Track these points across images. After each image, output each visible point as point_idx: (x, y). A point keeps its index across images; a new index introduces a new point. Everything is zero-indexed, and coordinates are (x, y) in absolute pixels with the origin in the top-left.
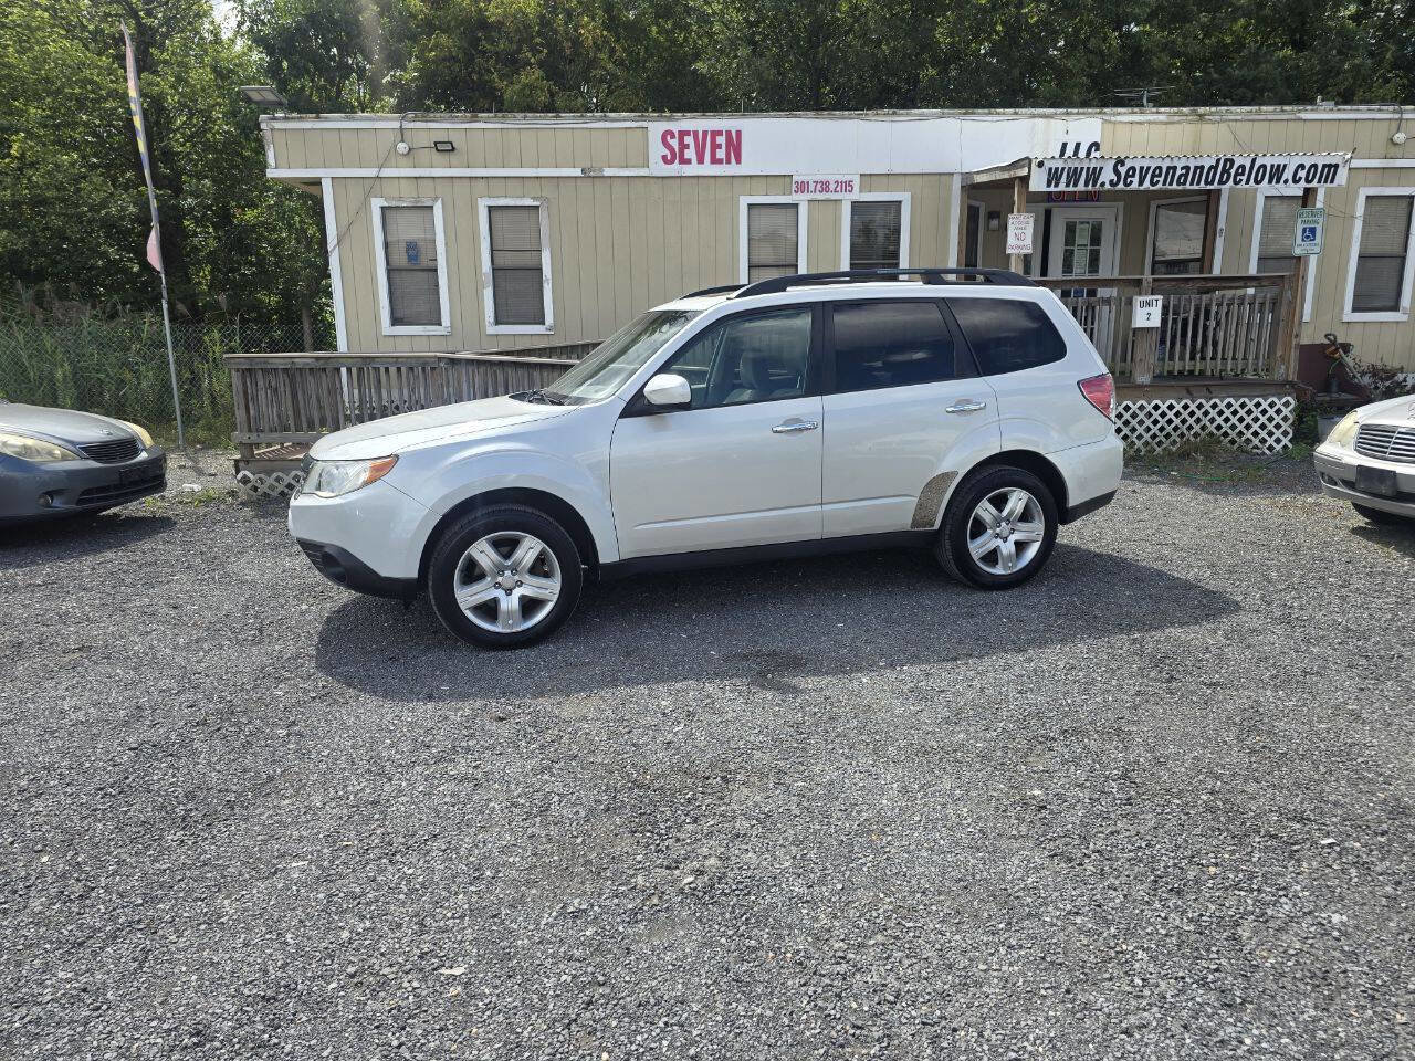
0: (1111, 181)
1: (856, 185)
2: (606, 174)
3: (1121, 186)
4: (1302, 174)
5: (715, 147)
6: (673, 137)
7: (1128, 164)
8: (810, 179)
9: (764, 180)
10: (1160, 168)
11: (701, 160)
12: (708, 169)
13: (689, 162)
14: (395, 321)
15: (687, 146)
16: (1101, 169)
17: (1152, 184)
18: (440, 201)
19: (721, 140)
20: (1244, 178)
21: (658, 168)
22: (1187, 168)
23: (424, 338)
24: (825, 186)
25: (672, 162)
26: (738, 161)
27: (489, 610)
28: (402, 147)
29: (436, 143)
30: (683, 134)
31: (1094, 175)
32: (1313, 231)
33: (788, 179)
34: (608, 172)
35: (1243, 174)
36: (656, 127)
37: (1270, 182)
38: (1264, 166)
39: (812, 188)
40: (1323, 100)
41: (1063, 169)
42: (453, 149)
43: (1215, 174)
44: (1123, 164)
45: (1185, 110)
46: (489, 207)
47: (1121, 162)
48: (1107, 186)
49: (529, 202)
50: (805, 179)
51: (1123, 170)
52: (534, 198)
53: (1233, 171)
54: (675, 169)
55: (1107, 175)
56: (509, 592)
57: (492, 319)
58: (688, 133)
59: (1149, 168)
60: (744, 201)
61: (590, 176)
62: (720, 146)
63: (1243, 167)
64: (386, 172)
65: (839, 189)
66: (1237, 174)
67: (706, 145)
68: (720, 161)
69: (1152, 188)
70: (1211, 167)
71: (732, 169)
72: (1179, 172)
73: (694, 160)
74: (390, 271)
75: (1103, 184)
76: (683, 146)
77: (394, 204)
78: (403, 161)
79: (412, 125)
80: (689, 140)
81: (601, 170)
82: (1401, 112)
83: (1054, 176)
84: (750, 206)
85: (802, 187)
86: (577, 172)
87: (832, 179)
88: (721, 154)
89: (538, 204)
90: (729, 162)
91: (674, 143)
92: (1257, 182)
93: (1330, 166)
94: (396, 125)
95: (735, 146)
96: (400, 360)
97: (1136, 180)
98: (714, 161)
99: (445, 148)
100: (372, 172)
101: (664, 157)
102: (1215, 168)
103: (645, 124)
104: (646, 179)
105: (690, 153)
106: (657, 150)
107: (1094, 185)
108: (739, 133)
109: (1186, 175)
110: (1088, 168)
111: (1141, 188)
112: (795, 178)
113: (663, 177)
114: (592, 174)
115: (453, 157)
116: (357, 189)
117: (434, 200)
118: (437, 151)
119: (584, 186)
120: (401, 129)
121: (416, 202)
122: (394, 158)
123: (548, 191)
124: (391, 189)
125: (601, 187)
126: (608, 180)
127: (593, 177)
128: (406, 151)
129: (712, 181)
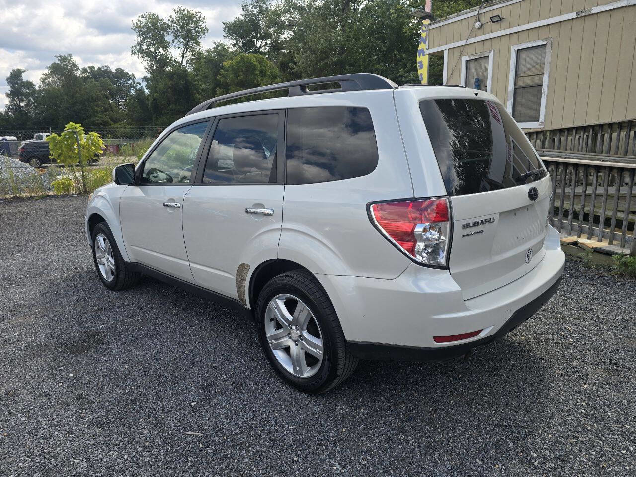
2: (593, 12)
18: (492, 52)
29: (491, 18)
34: (595, 10)
42: (501, 19)
46: (517, 50)
49: (541, 43)
52: (544, 39)
64: (470, 41)
77: (472, 58)
78: (479, 32)
79: (483, 11)
81: (591, 10)
86: (573, 15)
89: (545, 43)
94: (476, 13)
99: (498, 20)
100: (463, 43)
104: (623, 10)
114: (583, 14)
115: (503, 24)
116: (457, 53)
117: (490, 52)
118: (493, 22)
119: (578, 24)
120: (479, 14)
121: (482, 55)
122: (473, 32)
123: (554, 33)
124: (471, 50)
125: (590, 22)
126: (596, 16)
127: (585, 16)
128: (479, 27)
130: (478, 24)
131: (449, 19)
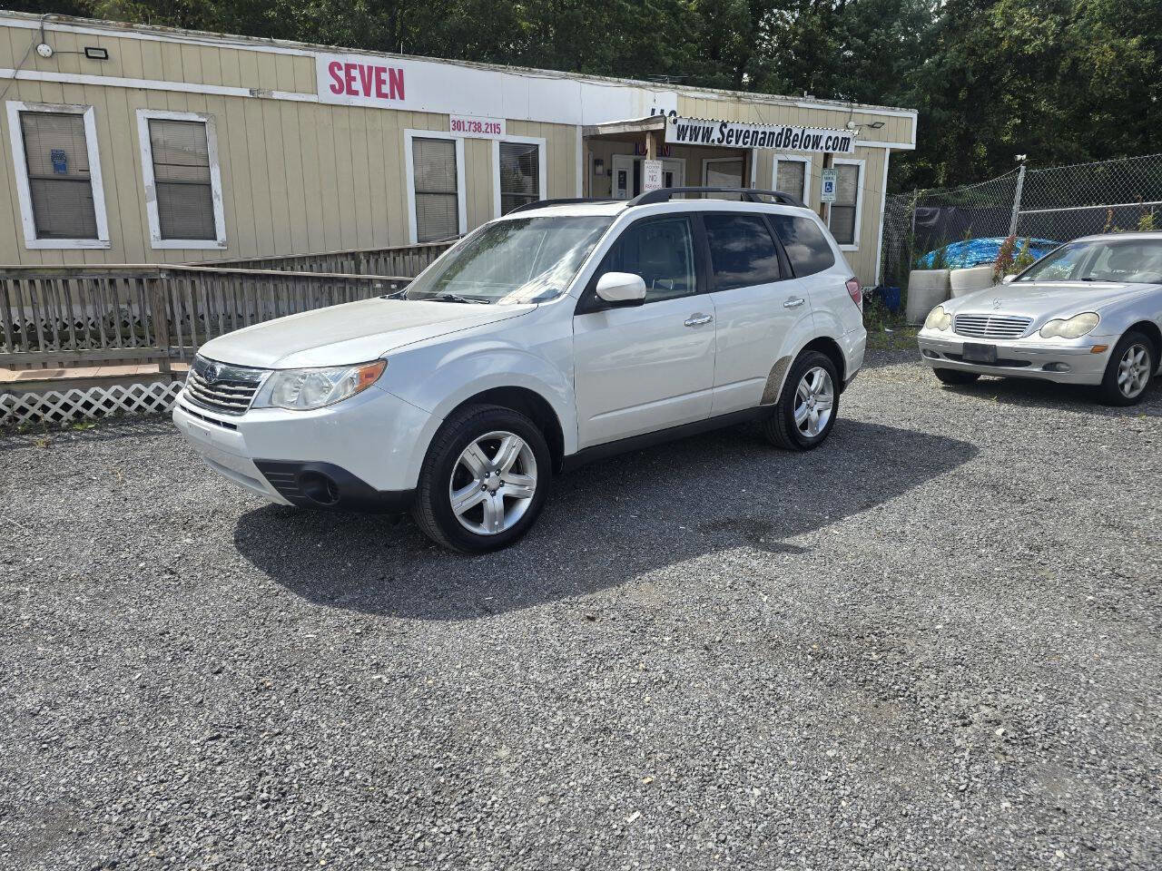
0: (719, 139)
1: (503, 127)
2: (275, 97)
3: (724, 143)
4: (830, 143)
5: (380, 82)
6: (340, 68)
7: (729, 127)
8: (466, 119)
9: (424, 117)
10: (748, 131)
11: (367, 93)
12: (373, 101)
13: (356, 93)
14: (41, 234)
15: (354, 79)
16: (712, 128)
17: (745, 144)
18: (91, 110)
19: (385, 76)
20: (798, 143)
21: (326, 96)
22: (764, 133)
23: (78, 252)
24: (478, 127)
25: (340, 91)
26: (402, 97)
27: (476, 513)
28: (44, 50)
29: (86, 49)
30: (349, 67)
31: (708, 132)
32: (831, 184)
33: (445, 118)
34: (277, 95)
35: (797, 141)
36: (324, 58)
37: (813, 148)
38: (809, 136)
39: (467, 127)
40: (808, 94)
41: (688, 126)
42: (107, 57)
43: (781, 138)
44: (726, 127)
45: (729, 92)
46: (149, 119)
47: (724, 125)
48: (716, 143)
49: (195, 118)
50: (461, 119)
51: (726, 131)
52: (200, 114)
53: (791, 138)
54: (343, 98)
55: (716, 135)
56: (493, 493)
57: (158, 233)
58: (354, 67)
59: (741, 131)
60: (409, 134)
61: (259, 97)
62: (384, 82)
63: (797, 135)
64: (23, 74)
65: (489, 130)
66: (794, 141)
67: (372, 79)
68: (385, 96)
69: (744, 146)
70: (779, 134)
71: (395, 104)
72: (760, 136)
73: (361, 92)
74: (32, 179)
75: (713, 141)
76: (350, 79)
77: (35, 108)
78: (47, 63)
79: (55, 27)
80: (355, 73)
81: (270, 91)
82: (852, 107)
83: (681, 132)
84: (414, 139)
85: (458, 126)
86: (246, 92)
87: (483, 121)
88: (386, 89)
89: (204, 120)
90: (393, 97)
91: (342, 74)
92: (806, 147)
93: (845, 139)
94: (35, 25)
95: (398, 83)
96: (112, 271)
97: (734, 139)
98: (380, 94)
99: (96, 55)
100: (3, 74)
101: (333, 87)
102: (781, 134)
103: (312, 54)
104: (316, 106)
105: (357, 85)
106: (326, 80)
107: (708, 141)
108: (401, 72)
109: (764, 138)
110: (704, 128)
111: (737, 146)
112: (451, 117)
113: (332, 105)
114: (260, 96)
115: (105, 65)
117: (86, 107)
118: (88, 57)
119: (255, 109)
120: (42, 30)
121: (63, 108)
122: (35, 60)
123: (216, 109)
124: (32, 93)
125: (270, 110)
126: (277, 104)
127: (262, 99)
128: (49, 54)
129: (378, 113)
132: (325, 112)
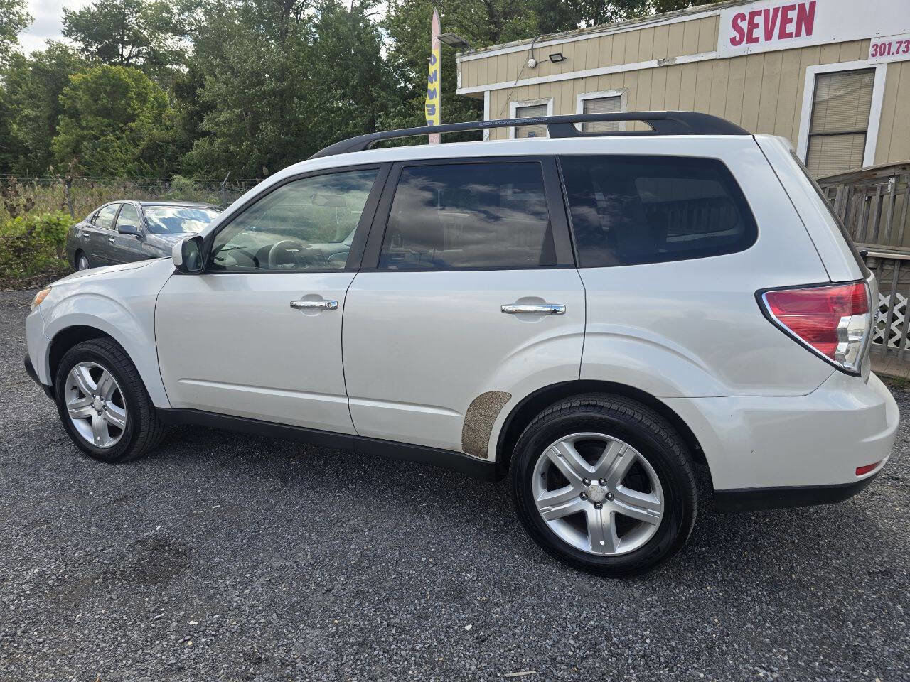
2: (677, 62)
5: (786, 21)
6: (743, 19)
8: (894, 40)
9: (837, 48)
11: (769, 37)
13: (757, 40)
15: (757, 26)
18: (552, 100)
19: (793, 15)
21: (726, 50)
25: (740, 43)
26: (809, 32)
29: (550, 56)
30: (754, 14)
33: (864, 44)
34: (680, 60)
36: (729, 13)
39: (894, 49)
42: (563, 59)
46: (586, 100)
49: (614, 93)
50: (886, 40)
52: (618, 90)
54: (744, 48)
58: (759, 13)
60: (811, 72)
61: (665, 66)
62: (790, 21)
64: (521, 83)
67: (776, 22)
68: (790, 35)
71: (804, 41)
73: (762, 38)
76: (753, 26)
77: (524, 105)
78: (533, 72)
79: (539, 45)
80: (759, 20)
81: (674, 59)
84: (818, 76)
85: (881, 50)
86: (654, 64)
88: (791, 28)
89: (620, 94)
90: (799, 34)
91: (744, 25)
94: (529, 47)
95: (807, 17)
98: (784, 35)
99: (558, 59)
100: (511, 84)
101: (733, 40)
103: (716, 13)
104: (714, 63)
105: (759, 32)
106: (727, 32)
108: (813, 4)
112: (873, 41)
113: (730, 58)
114: (666, 64)
115: (564, 65)
116: (503, 97)
117: (549, 99)
118: (553, 61)
119: (660, 75)
120: (532, 49)
121: (538, 102)
122: (526, 71)
123: (630, 82)
124: (523, 94)
125: (673, 75)
126: (681, 67)
127: (668, 66)
128: (533, 65)
129: (780, 55)
130: (531, 62)
131: (491, 50)
132: (721, 67)
